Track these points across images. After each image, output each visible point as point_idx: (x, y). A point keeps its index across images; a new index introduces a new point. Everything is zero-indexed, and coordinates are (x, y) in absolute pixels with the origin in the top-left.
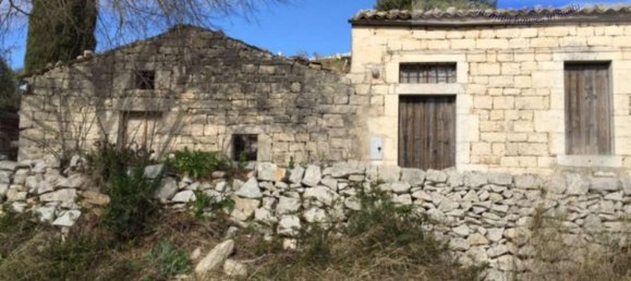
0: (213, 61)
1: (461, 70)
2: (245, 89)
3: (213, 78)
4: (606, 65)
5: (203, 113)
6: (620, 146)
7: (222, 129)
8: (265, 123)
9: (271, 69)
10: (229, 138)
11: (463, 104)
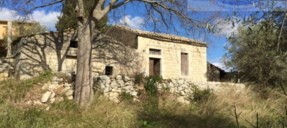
0: (99, 41)
1: (162, 52)
2: (110, 51)
3: (99, 47)
4: (186, 54)
5: (96, 58)
6: (190, 73)
7: (102, 64)
8: (115, 63)
9: (117, 46)
10: (105, 67)
11: (162, 62)
